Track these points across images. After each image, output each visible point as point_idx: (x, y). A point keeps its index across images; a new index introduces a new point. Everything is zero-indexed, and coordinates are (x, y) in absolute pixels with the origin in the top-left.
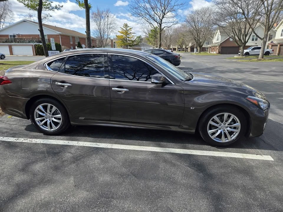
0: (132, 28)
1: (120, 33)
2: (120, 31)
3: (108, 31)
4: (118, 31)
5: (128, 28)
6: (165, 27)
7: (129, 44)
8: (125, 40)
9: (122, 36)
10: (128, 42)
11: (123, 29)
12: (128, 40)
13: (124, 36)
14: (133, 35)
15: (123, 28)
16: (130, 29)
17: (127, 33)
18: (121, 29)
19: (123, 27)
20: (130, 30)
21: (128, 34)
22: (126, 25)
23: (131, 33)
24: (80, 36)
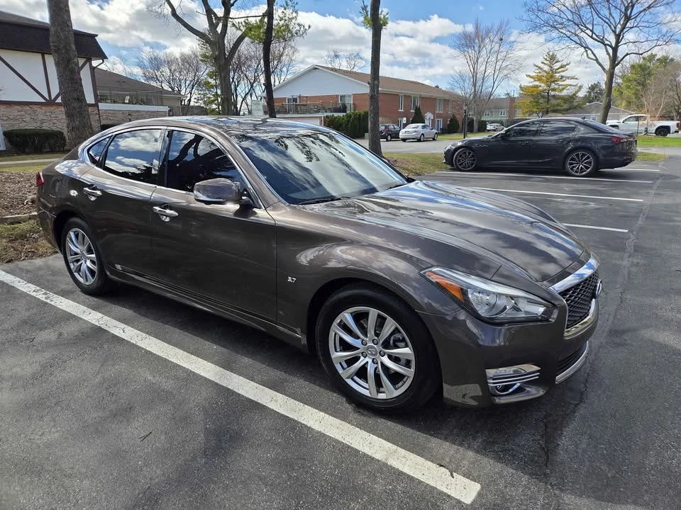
0: (567, 64)
1: (532, 80)
2: (533, 74)
3: (495, 77)
4: (528, 76)
5: (557, 66)
6: (627, 54)
7: (554, 106)
8: (543, 97)
9: (537, 87)
10: (553, 102)
11: (539, 68)
12: (554, 96)
13: (543, 86)
14: (568, 82)
15: (542, 66)
16: (562, 67)
17: (551, 78)
18: (536, 68)
19: (543, 63)
20: (560, 70)
21: (554, 82)
22: (552, 58)
23: (562, 77)
24: (424, 94)
